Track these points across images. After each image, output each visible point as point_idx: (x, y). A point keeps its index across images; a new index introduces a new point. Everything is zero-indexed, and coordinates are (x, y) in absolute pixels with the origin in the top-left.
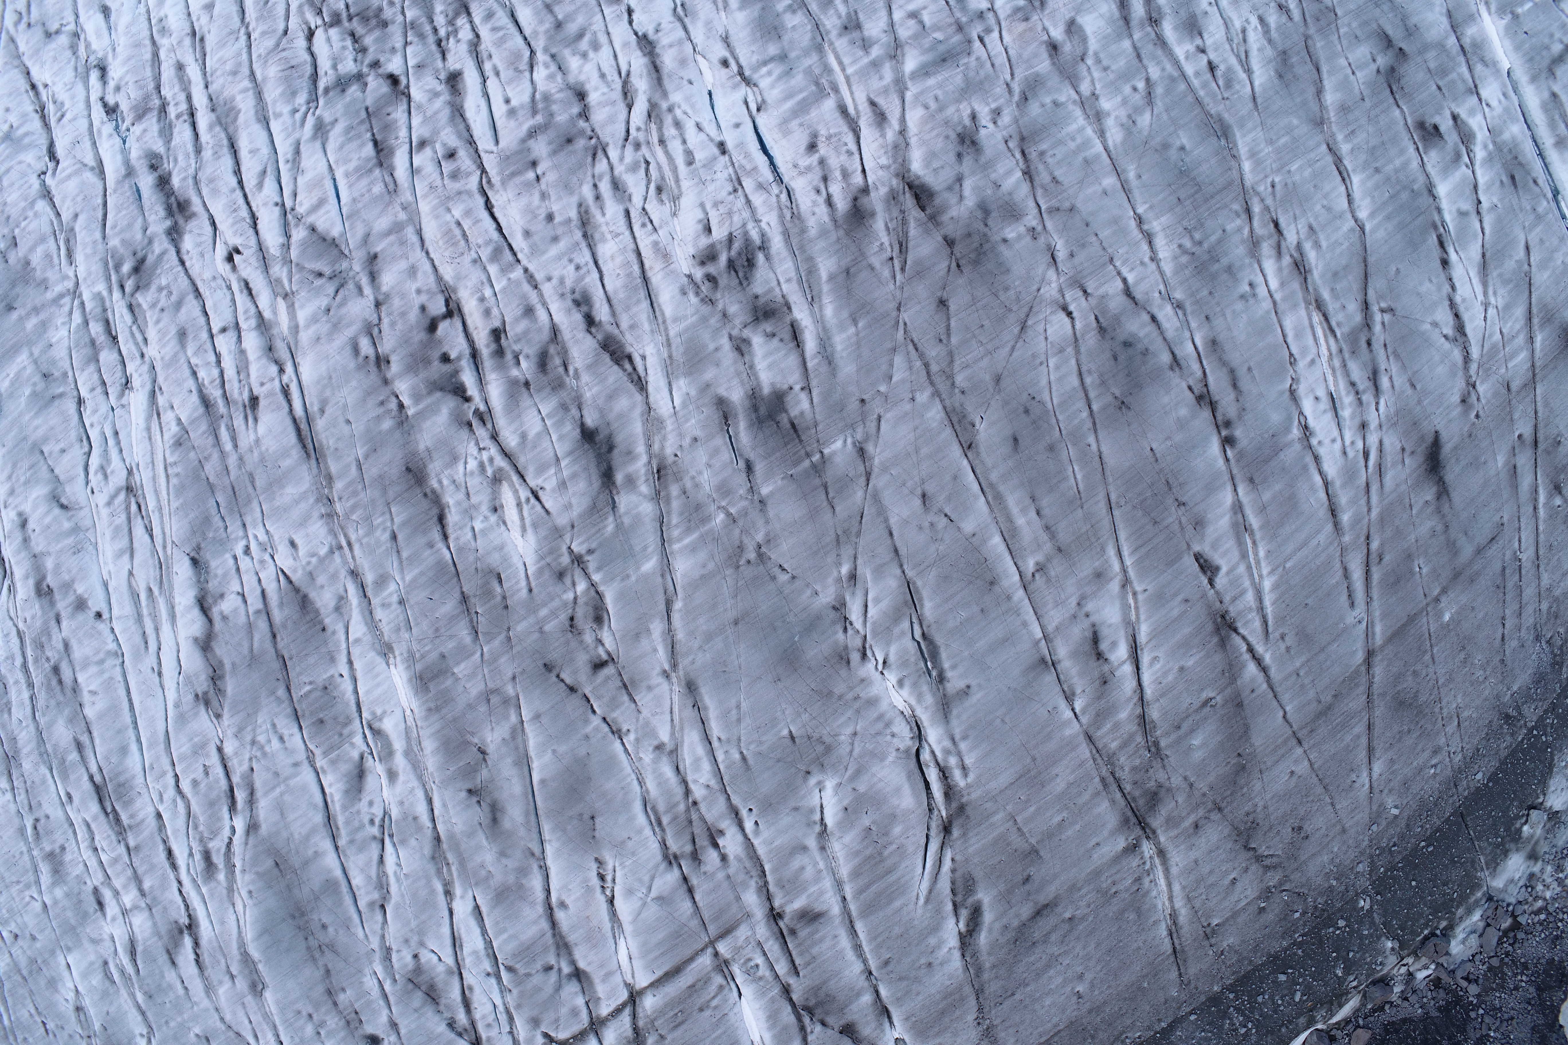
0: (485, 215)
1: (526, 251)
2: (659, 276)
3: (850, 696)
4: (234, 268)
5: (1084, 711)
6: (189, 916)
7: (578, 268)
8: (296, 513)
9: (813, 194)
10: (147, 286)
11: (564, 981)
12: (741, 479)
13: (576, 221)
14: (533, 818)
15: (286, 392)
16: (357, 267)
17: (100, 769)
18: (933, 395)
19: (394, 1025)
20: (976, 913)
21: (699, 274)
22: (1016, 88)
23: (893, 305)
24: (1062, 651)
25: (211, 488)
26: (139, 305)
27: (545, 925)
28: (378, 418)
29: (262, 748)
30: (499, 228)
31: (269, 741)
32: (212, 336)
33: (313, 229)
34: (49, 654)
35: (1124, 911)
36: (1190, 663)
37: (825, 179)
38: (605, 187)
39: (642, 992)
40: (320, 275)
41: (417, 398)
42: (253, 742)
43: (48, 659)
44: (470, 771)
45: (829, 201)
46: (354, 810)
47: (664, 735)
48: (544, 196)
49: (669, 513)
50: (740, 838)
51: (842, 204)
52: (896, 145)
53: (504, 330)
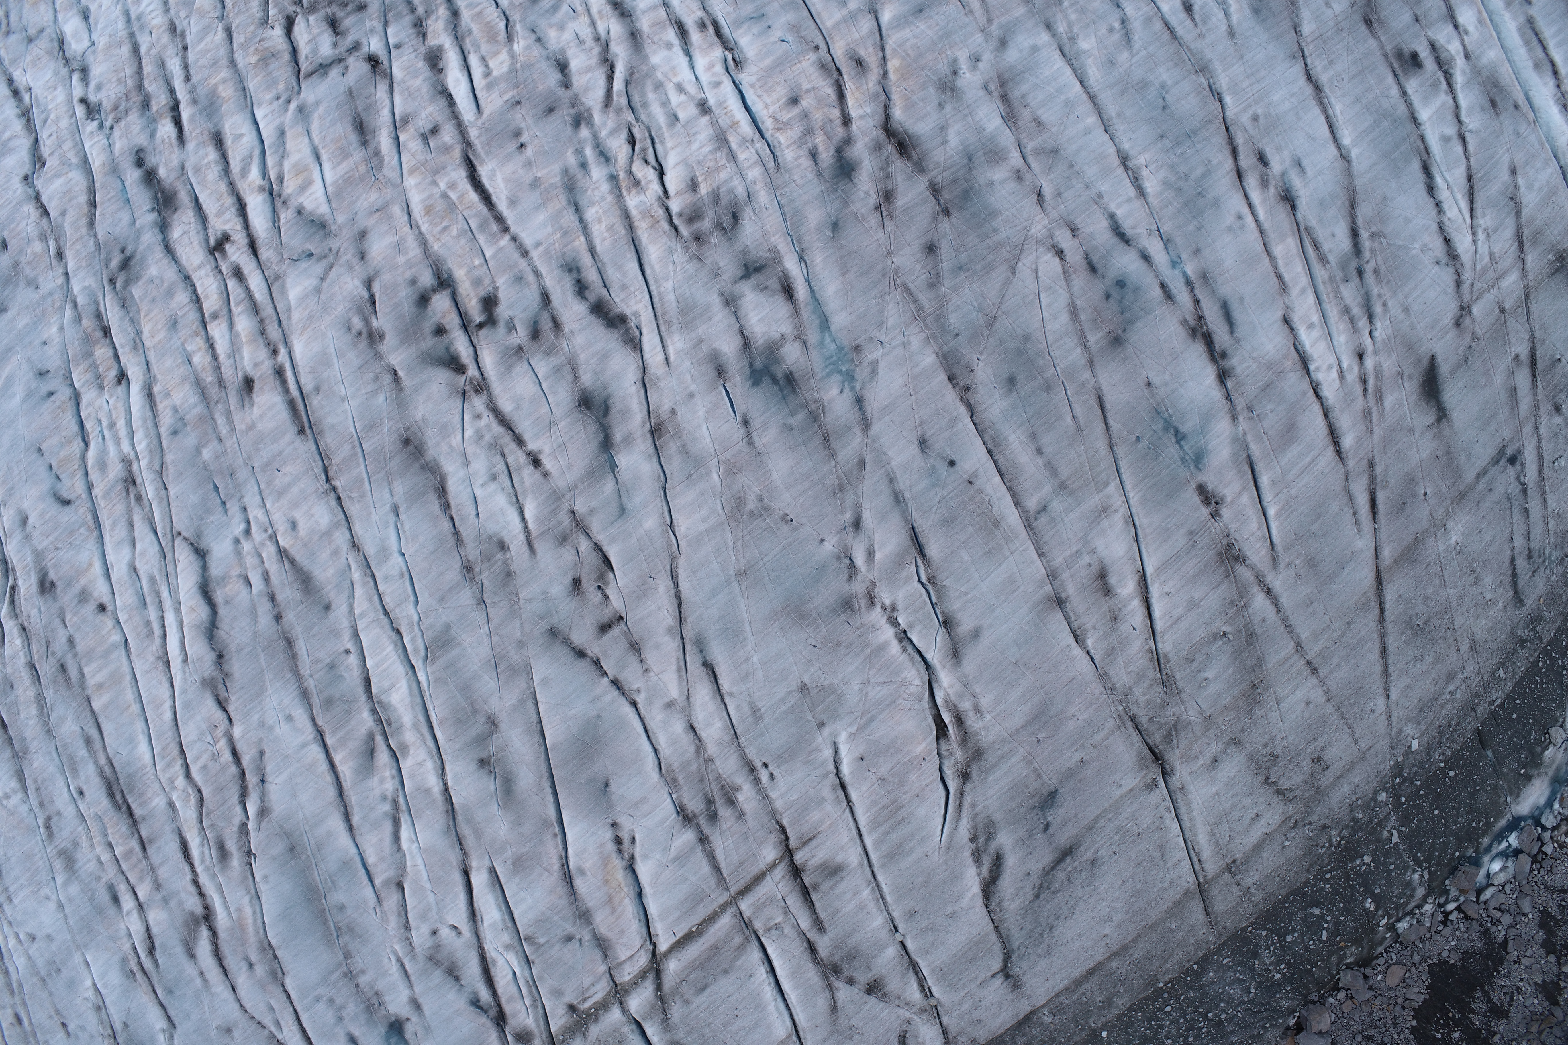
0: (470, 186)
1: (516, 218)
2: (647, 235)
3: (859, 644)
4: (225, 256)
5: (1097, 649)
6: (206, 907)
7: (566, 233)
8: (295, 492)
9: (796, 147)
10: (137, 278)
11: (585, 950)
12: (739, 434)
13: (561, 187)
14: (548, 784)
15: (279, 372)
16: (346, 246)
17: (111, 763)
18: (927, 338)
19: (416, 1005)
20: (998, 861)
21: (686, 231)
22: (995, 33)
24: (1071, 590)
25: (210, 474)
26: (131, 298)
27: (564, 894)
28: (374, 395)
29: (271, 729)
31: (278, 723)
32: (204, 322)
33: (300, 212)
34: (55, 650)
36: (1197, 595)
37: (808, 132)
38: (589, 153)
39: (664, 955)
40: (310, 255)
41: (413, 369)
42: (262, 725)
43: (54, 655)
44: (481, 741)
45: (813, 154)
46: (367, 786)
47: (675, 693)
48: (529, 164)
50: (755, 793)
51: (826, 156)
52: (876, 95)
53: (496, 297)
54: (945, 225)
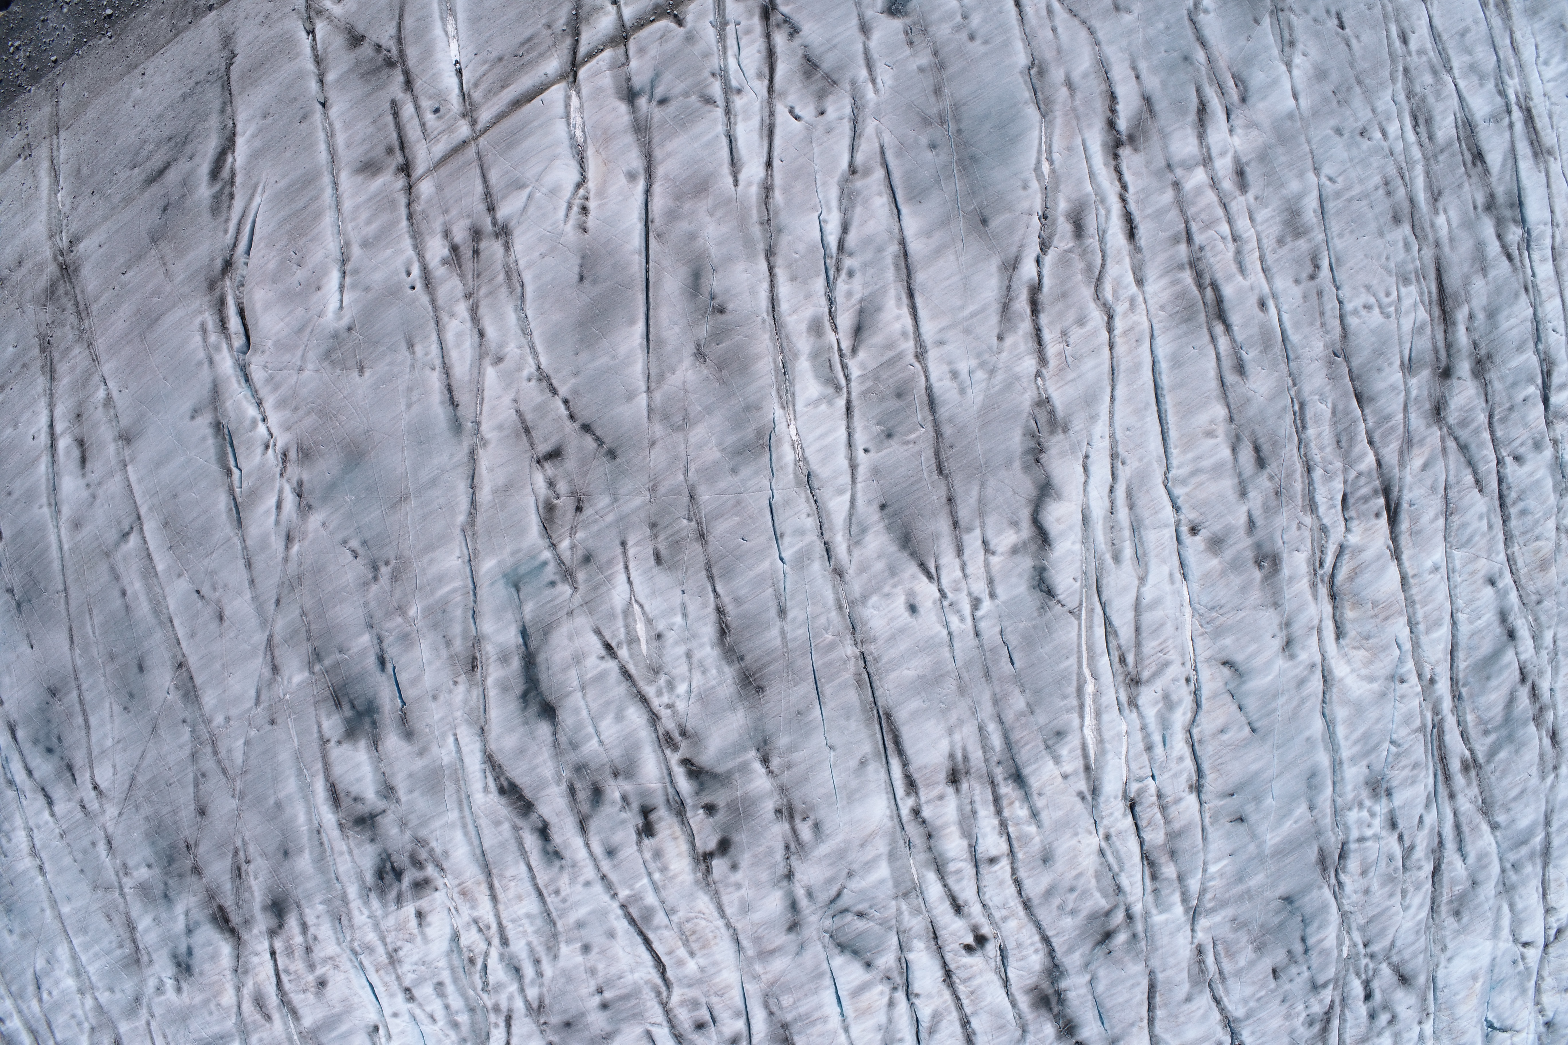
0: (664, 959)
1: (612, 917)
2: (468, 874)
3: (301, 412)
4: (975, 929)
5: (97, 387)
6: (1116, 156)
7: (557, 892)
8: (903, 645)
9: (320, 937)
10: (1093, 917)
11: (648, 88)
12: (392, 652)
13: (562, 939)
14: (651, 280)
15: (911, 785)
16: (813, 918)
17: (1213, 339)
18: (210, 722)
19: (865, 29)
20: (214, 174)
21: (430, 870)
22: (144, 1011)
23: (245, 815)
24: (111, 449)
25: (1017, 679)
26: (1105, 896)
27: (658, 153)
28: (792, 748)
29: (982, 365)
30: (647, 942)
31: (970, 373)
32: (1012, 852)
33: (868, 965)
34: (1268, 484)
35: (89, 176)
36: (9, 431)
37: (308, 950)
38: (529, 971)
39: (561, 77)
40: (860, 915)
41: (744, 767)
42: (992, 372)
43: (1271, 478)
44: (717, 336)
45: (304, 927)
46: (870, 289)
47: (491, 373)
48: (593, 971)
49: (465, 620)
50: (428, 256)
51: (292, 923)
52: (246, 972)
53: (639, 833)
54: (187, 833)
